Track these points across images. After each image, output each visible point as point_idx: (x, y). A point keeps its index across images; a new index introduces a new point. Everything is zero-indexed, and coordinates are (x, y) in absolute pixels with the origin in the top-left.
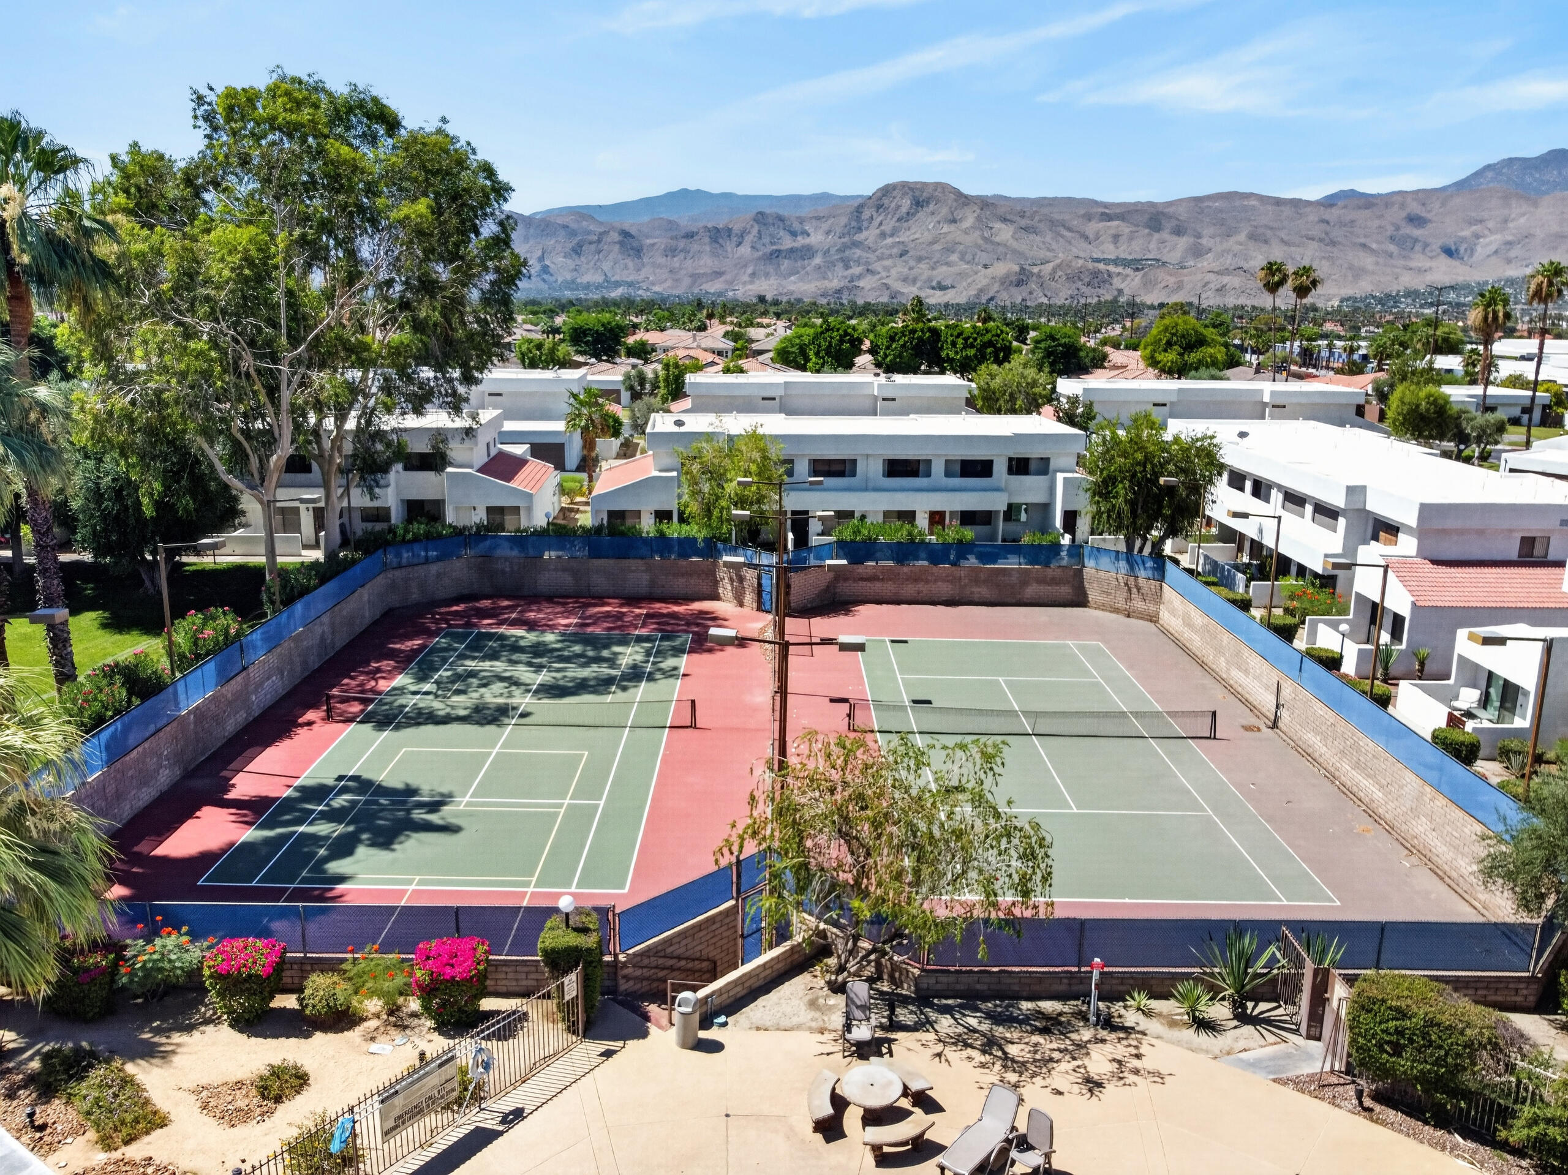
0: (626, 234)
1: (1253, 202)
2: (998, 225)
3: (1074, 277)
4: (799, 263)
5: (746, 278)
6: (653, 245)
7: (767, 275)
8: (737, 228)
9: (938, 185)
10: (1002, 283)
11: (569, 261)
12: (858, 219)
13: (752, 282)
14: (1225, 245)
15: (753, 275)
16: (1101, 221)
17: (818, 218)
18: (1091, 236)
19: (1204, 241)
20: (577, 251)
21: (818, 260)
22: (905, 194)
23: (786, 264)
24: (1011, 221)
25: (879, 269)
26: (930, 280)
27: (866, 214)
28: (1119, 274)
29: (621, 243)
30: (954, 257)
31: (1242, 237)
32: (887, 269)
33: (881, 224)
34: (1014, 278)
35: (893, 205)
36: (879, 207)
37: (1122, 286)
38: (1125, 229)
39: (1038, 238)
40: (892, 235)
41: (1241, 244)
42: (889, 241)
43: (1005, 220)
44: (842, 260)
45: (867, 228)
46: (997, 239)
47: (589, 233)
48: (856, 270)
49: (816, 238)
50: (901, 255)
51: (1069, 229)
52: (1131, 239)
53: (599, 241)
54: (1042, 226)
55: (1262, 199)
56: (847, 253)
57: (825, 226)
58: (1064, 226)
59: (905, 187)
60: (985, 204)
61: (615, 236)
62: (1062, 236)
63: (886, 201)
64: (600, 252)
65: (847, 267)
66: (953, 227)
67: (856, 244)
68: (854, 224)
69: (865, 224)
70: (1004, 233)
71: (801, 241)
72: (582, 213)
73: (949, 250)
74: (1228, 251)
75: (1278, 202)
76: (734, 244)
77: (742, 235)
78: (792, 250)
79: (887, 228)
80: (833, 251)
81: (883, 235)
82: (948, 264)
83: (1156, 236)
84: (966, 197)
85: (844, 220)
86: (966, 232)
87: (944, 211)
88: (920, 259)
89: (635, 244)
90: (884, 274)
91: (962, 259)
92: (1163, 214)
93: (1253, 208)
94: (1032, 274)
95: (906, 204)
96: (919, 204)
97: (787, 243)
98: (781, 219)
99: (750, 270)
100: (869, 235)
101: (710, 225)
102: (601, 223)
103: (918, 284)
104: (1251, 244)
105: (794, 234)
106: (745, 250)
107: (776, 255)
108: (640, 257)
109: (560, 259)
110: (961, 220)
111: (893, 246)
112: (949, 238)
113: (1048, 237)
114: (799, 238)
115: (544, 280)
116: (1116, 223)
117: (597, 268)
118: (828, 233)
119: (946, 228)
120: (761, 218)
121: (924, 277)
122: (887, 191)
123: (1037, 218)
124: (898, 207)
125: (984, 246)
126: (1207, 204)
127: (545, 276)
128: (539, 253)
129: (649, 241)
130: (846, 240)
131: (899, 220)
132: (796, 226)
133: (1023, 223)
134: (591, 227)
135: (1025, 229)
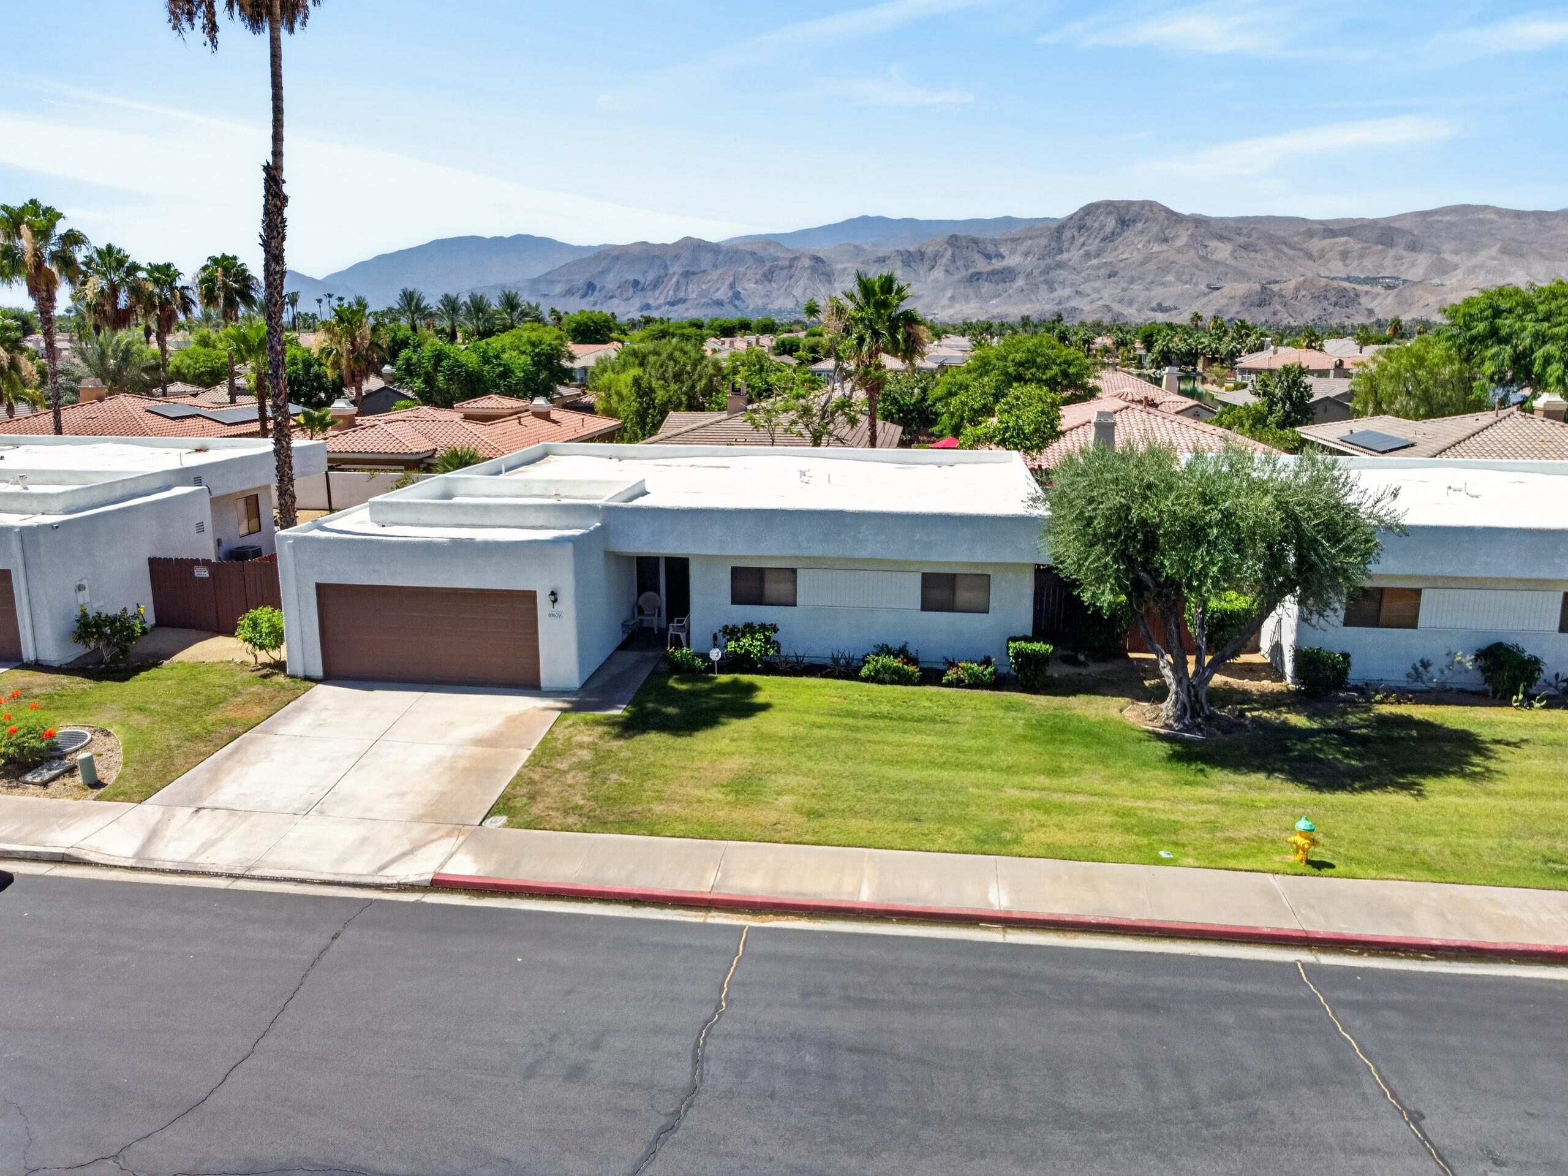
0: (818, 260)
1: (1493, 216)
2: (1213, 244)
3: (1319, 297)
4: (1001, 286)
5: (945, 301)
6: (844, 270)
7: (967, 298)
8: (930, 251)
9: (1144, 204)
10: (1243, 304)
11: (760, 287)
12: (1059, 238)
13: (950, 307)
14: (1474, 261)
15: (952, 298)
16: (1324, 238)
17: (1014, 240)
18: (1315, 254)
19: (1447, 256)
20: (769, 277)
21: (1020, 282)
22: (1109, 213)
23: (986, 287)
24: (1229, 239)
25: (1089, 291)
26: (1149, 300)
27: (1067, 234)
28: (1367, 293)
29: (812, 267)
30: (1170, 278)
31: (1494, 251)
32: (1097, 290)
33: (1083, 244)
34: (1256, 299)
35: (1096, 225)
36: (1080, 228)
37: (1372, 306)
38: (1355, 245)
39: (1259, 256)
40: (1097, 256)
41: (1494, 259)
42: (1094, 262)
43: (1221, 238)
44: (1046, 282)
45: (1068, 250)
46: (1215, 257)
47: (777, 259)
48: (1066, 292)
49: (1013, 260)
50: (1110, 276)
51: (1291, 247)
52: (1362, 256)
53: (791, 267)
54: (1261, 244)
55: (1500, 212)
56: (1052, 274)
57: (1023, 248)
58: (1285, 243)
59: (1110, 206)
60: (1198, 221)
61: (806, 262)
62: (1284, 253)
63: (1088, 220)
64: (791, 277)
65: (1052, 289)
66: (1165, 247)
67: (1060, 266)
68: (1054, 244)
69: (1066, 245)
70: (1222, 251)
71: (997, 264)
72: (768, 240)
73: (1164, 270)
74: (1481, 266)
75: (1518, 215)
76: (926, 267)
77: (936, 257)
78: (993, 272)
79: (1092, 247)
80: (1036, 272)
81: (1088, 255)
82: (1164, 284)
83: (1392, 252)
84: (1176, 214)
85: (1043, 241)
86: (1179, 251)
87: (1155, 229)
88: (1132, 281)
89: (828, 269)
90: (1095, 296)
91: (1179, 278)
92: (1391, 228)
93: (1491, 222)
94: (1274, 294)
95: (1111, 223)
96: (1124, 223)
97: (983, 266)
98: (975, 242)
99: (949, 293)
100: (1072, 255)
101: (902, 249)
102: (788, 250)
103: (1136, 306)
104: (1506, 258)
105: (988, 257)
106: (938, 274)
107: (976, 277)
108: (830, 282)
109: (751, 285)
110: (1174, 238)
111: (1098, 268)
112: (1163, 256)
113: (1270, 254)
114: (994, 261)
115: (735, 306)
116: (1344, 239)
117: (788, 294)
118: (1026, 254)
119: (1156, 248)
120: (954, 241)
121: (1141, 299)
122: (1090, 210)
123: (1254, 236)
124: (1102, 227)
125: (1202, 265)
126: (1436, 218)
127: (737, 302)
128: (731, 279)
129: (840, 266)
130: (1049, 261)
131: (1104, 239)
132: (991, 249)
133: (1242, 240)
134: (779, 254)
135: (1245, 247)
